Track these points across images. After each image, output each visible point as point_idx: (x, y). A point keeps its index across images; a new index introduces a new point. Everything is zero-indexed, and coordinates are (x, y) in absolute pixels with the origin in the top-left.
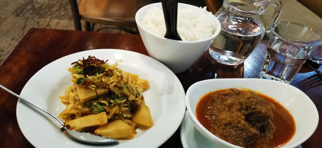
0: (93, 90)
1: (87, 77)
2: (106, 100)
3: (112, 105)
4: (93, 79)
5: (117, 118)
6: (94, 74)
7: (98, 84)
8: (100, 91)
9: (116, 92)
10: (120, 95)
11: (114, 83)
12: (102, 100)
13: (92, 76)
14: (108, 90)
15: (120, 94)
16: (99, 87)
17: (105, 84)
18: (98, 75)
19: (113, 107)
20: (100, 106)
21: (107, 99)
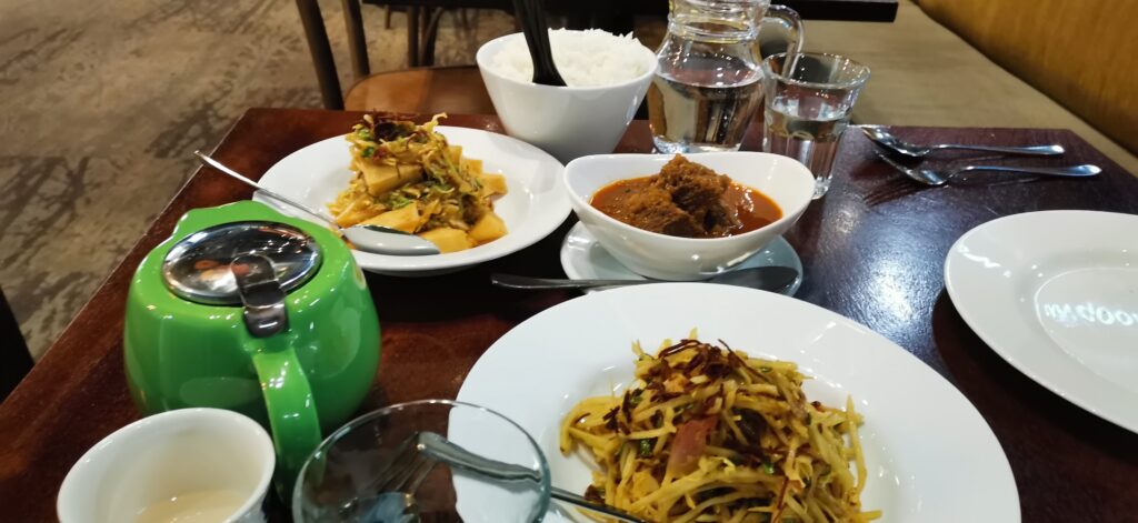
0: (392, 166)
1: (382, 143)
2: (416, 188)
3: (428, 196)
4: (392, 147)
5: (438, 223)
6: (392, 138)
7: (400, 155)
8: (406, 170)
9: (435, 173)
10: (442, 180)
11: (431, 152)
12: (408, 187)
13: (390, 142)
14: (420, 167)
15: (444, 177)
16: (404, 163)
17: (415, 156)
18: (401, 140)
19: (429, 201)
20: (404, 199)
21: (419, 185)
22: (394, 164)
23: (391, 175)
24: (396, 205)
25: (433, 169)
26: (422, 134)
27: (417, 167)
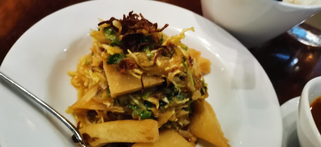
0: (137, 78)
1: (128, 53)
2: (156, 97)
3: (166, 107)
5: (170, 127)
6: (140, 49)
7: (146, 69)
8: (149, 82)
9: (176, 85)
10: (180, 91)
11: (178, 71)
13: (137, 53)
14: (164, 81)
15: (181, 88)
17: (161, 71)
18: (149, 53)
19: (166, 110)
20: (144, 108)
22: (139, 77)
23: (135, 86)
24: (135, 113)
25: (174, 83)
26: (170, 49)
27: (161, 81)
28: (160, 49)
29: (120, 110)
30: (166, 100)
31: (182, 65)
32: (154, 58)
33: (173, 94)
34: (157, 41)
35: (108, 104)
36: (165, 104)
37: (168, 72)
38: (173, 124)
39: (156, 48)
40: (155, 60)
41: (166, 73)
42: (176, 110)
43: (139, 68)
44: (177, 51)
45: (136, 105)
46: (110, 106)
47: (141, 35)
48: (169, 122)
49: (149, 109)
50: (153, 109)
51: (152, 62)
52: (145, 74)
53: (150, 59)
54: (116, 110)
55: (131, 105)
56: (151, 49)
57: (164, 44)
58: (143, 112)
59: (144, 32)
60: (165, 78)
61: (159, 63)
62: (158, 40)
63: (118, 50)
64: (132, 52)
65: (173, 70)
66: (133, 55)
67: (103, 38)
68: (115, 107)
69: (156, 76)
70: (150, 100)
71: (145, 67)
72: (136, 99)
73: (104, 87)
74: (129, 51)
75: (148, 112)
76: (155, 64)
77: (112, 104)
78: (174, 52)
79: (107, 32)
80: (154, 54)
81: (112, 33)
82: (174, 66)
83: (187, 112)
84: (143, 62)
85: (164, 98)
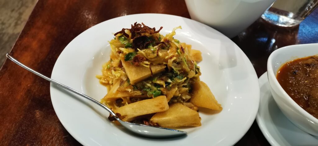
0: (147, 67)
1: (138, 51)
2: (162, 80)
3: (171, 85)
4: (146, 54)
5: (176, 101)
6: (146, 47)
7: (153, 60)
8: (156, 69)
9: (175, 69)
10: (179, 73)
11: (175, 58)
12: (157, 80)
13: (144, 50)
14: (165, 67)
15: (179, 71)
16: (154, 64)
17: (162, 60)
18: (152, 48)
19: (171, 88)
20: (155, 88)
21: (164, 78)
22: (148, 66)
23: (146, 74)
24: (150, 93)
25: (173, 67)
26: (167, 43)
27: (164, 67)
28: (159, 45)
29: (138, 93)
30: (169, 81)
31: (177, 53)
32: (156, 52)
33: (174, 76)
34: (156, 39)
35: (130, 90)
36: (169, 83)
37: (168, 59)
38: (178, 98)
39: (157, 44)
40: (158, 53)
41: (166, 61)
42: (178, 88)
43: (147, 60)
44: (171, 44)
45: (149, 88)
46: (131, 92)
47: (145, 37)
48: (175, 97)
49: (159, 89)
50: (162, 89)
51: (156, 55)
52: (151, 64)
53: (153, 52)
54: (135, 94)
55: (146, 88)
56: (153, 46)
57: (162, 41)
58: (155, 92)
59: (147, 34)
60: (166, 65)
61: (160, 54)
62: (158, 38)
63: (130, 50)
64: (141, 49)
65: (171, 58)
66: (142, 52)
67: (119, 44)
68: (135, 92)
69: (160, 64)
70: (158, 82)
71: (151, 59)
72: (149, 83)
73: (125, 79)
74: (138, 49)
75: (158, 91)
76: (158, 55)
77: (132, 90)
78: (170, 46)
79: (121, 39)
80: (156, 48)
81: (125, 39)
82: (171, 55)
83: (187, 89)
84: (149, 55)
85: (168, 79)
